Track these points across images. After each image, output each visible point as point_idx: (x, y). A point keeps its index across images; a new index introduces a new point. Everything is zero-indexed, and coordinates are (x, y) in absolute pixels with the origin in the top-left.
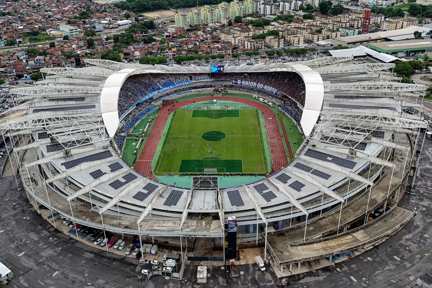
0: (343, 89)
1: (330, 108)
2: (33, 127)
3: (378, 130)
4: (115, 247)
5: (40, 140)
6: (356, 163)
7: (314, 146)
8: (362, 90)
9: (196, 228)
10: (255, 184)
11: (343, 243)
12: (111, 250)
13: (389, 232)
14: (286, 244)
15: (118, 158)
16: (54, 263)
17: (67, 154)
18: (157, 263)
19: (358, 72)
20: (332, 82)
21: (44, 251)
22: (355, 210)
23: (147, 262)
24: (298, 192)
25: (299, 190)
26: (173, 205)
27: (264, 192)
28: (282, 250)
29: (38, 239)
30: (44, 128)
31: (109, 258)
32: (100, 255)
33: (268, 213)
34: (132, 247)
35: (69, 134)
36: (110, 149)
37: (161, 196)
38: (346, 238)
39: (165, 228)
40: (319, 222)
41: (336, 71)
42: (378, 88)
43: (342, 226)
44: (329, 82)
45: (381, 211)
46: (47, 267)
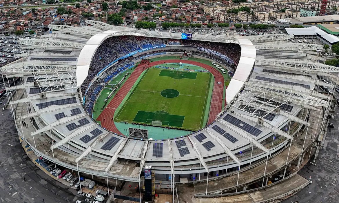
0: (271, 64)
1: (256, 80)
2: (24, 72)
3: (289, 105)
4: (64, 178)
5: (27, 83)
6: (262, 131)
7: (232, 112)
8: (286, 67)
9: (121, 172)
10: (177, 140)
11: (239, 200)
12: (61, 180)
13: (281, 196)
14: (191, 195)
15: (80, 104)
16: (17, 185)
17: (43, 97)
18: (90, 196)
19: (291, 50)
20: (266, 57)
21: (13, 174)
22: (256, 173)
23: (83, 195)
24: (207, 151)
25: (209, 150)
26: (108, 149)
27: (182, 147)
28: (186, 200)
29: (12, 163)
30: (33, 74)
31: (57, 187)
32: (51, 183)
33: (182, 166)
34: (76, 180)
35: (48, 81)
36: (77, 96)
37: (102, 140)
38: (243, 197)
39: (98, 169)
40: (224, 179)
41: (272, 48)
42: (300, 66)
43: (240, 186)
44: (264, 56)
45: (281, 176)
46: (11, 187)
